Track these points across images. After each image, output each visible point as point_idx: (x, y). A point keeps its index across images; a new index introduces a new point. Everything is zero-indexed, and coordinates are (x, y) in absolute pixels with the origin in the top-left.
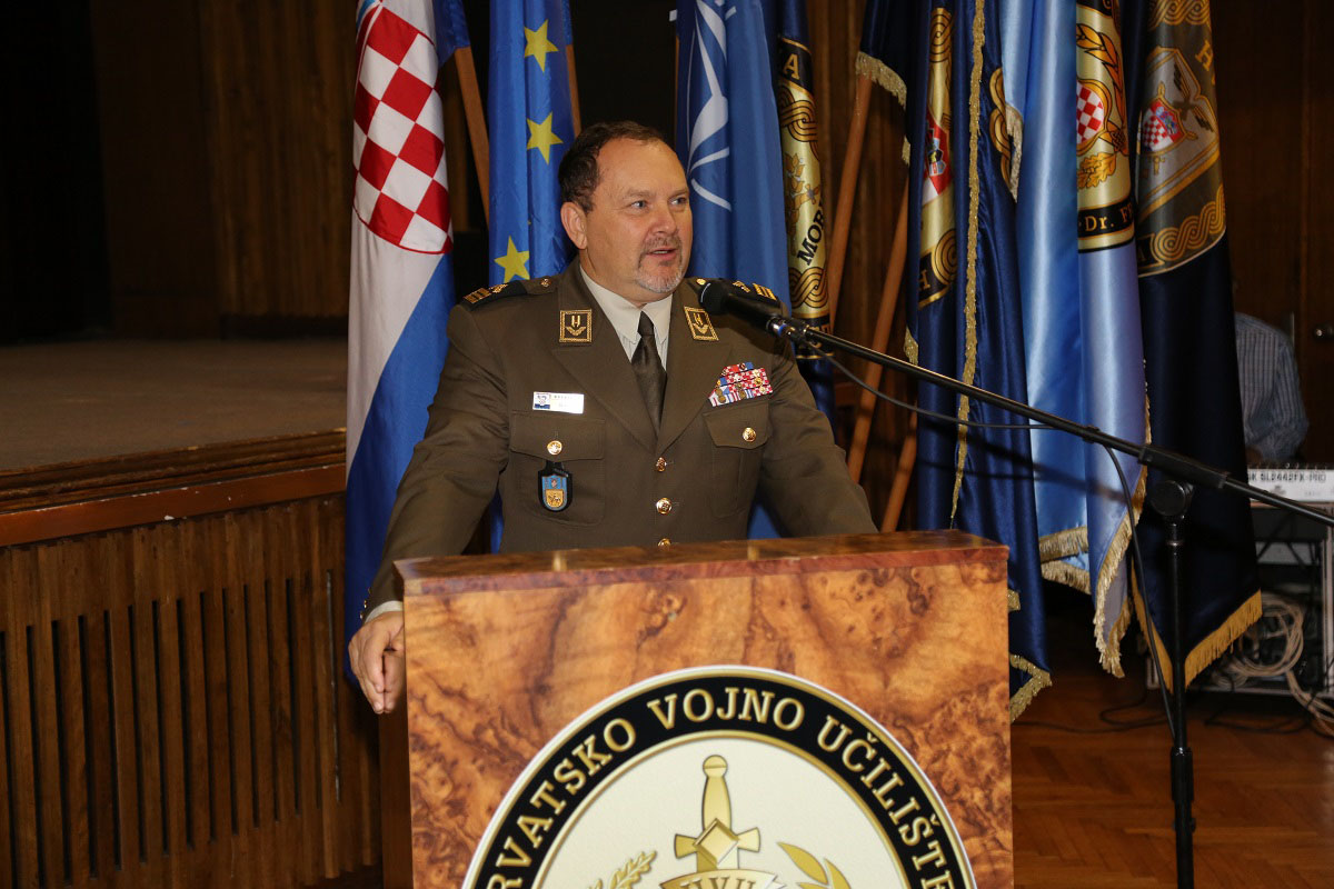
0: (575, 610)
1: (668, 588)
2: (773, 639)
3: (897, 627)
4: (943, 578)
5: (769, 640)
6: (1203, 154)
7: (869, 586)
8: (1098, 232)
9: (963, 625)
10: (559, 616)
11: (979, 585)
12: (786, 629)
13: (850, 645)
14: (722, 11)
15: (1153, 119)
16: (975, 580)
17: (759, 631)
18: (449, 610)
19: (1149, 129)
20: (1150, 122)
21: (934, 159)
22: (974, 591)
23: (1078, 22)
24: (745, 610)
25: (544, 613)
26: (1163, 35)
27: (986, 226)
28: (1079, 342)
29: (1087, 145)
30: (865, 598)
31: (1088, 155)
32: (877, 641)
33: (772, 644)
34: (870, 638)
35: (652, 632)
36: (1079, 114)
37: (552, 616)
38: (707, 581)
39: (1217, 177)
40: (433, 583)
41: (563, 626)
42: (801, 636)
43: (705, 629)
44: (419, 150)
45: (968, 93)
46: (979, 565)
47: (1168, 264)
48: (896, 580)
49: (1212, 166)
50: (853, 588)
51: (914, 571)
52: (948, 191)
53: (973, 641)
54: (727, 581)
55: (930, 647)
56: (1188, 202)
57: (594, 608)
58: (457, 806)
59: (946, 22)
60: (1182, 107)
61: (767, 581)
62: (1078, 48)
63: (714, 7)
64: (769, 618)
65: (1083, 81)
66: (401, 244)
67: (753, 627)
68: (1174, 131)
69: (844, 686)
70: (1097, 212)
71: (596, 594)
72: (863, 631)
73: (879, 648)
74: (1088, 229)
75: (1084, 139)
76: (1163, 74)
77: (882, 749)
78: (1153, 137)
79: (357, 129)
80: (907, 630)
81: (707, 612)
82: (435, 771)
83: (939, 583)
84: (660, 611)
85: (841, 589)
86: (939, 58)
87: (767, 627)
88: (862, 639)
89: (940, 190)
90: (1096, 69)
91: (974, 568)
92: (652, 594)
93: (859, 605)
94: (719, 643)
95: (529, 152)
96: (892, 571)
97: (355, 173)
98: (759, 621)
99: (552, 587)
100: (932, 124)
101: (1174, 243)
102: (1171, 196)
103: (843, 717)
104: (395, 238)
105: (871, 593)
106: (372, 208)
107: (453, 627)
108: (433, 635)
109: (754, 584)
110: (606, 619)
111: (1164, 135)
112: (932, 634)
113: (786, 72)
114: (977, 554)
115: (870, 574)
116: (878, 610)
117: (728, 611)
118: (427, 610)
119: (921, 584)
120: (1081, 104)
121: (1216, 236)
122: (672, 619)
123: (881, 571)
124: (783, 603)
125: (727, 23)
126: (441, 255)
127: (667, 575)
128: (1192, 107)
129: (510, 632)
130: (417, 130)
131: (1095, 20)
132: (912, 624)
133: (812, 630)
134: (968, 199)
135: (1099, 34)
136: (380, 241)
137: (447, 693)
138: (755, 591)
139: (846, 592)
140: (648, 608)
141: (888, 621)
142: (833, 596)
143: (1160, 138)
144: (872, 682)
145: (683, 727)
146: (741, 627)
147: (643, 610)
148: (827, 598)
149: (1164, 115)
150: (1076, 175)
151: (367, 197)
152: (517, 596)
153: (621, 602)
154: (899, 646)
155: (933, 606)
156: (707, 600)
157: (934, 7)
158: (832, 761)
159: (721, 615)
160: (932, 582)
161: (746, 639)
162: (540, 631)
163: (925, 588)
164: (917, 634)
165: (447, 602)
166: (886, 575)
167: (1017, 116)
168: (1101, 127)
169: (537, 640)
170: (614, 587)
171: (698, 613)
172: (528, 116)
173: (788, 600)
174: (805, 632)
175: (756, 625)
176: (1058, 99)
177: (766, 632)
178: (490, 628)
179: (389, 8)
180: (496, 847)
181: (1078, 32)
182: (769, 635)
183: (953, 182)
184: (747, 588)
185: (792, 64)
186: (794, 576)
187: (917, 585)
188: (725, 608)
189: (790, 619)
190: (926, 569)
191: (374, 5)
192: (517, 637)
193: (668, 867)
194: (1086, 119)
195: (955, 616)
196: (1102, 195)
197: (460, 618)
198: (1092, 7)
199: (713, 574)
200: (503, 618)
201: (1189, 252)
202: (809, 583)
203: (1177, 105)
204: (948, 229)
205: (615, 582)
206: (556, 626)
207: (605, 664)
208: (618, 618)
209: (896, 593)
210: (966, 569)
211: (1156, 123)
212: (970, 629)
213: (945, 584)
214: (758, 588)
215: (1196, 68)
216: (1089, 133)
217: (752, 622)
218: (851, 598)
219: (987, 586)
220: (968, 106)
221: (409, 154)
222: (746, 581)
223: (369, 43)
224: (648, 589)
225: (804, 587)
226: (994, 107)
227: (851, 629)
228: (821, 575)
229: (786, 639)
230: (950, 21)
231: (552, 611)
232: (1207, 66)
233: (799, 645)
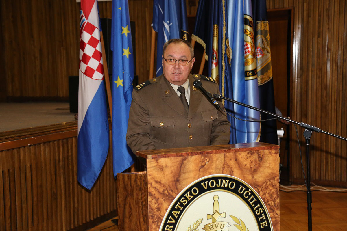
0: (185, 162)
1: (206, 156)
2: (229, 168)
3: (255, 164)
4: (265, 153)
5: (228, 168)
6: (268, 59)
7: (250, 155)
8: (250, 76)
9: (269, 164)
10: (182, 163)
11: (273, 154)
12: (231, 165)
13: (245, 169)
14: (169, 24)
15: (257, 51)
16: (272, 153)
17: (226, 166)
18: (157, 162)
19: (256, 53)
21: (214, 59)
22: (272, 156)
23: (245, 28)
24: (223, 161)
25: (178, 163)
26: (259, 32)
27: (226, 74)
28: (245, 100)
30: (248, 158)
31: (247, 58)
32: (251, 168)
33: (228, 169)
34: (250, 167)
35: (203, 167)
36: (245, 49)
37: (180, 163)
38: (215, 154)
39: (270, 64)
40: (154, 156)
41: (183, 165)
42: (235, 167)
43: (214, 166)
44: (97, 55)
45: (222, 44)
46: (273, 150)
47: (261, 83)
48: (255, 153)
50: (246, 156)
51: (259, 151)
52: (217, 66)
53: (272, 167)
54: (219, 154)
55: (262, 169)
56: (264, 70)
57: (190, 161)
58: (159, 209)
59: (217, 28)
60: (263, 49)
61: (227, 154)
62: (245, 34)
63: (167, 23)
64: (228, 163)
65: (246, 42)
66: (92, 78)
67: (224, 165)
68: (262, 54)
69: (244, 178)
70: (249, 71)
71: (190, 158)
72: (248, 165)
74: (247, 75)
75: (246, 55)
76: (259, 41)
77: (252, 193)
78: (258, 55)
79: (81, 50)
80: (258, 165)
81: (214, 162)
82: (154, 201)
83: (265, 154)
84: (204, 162)
85: (244, 156)
86: (215, 36)
87: (228, 165)
88: (248, 167)
89: (216, 66)
90: (249, 39)
91: (272, 150)
92: (203, 158)
93: (247, 159)
94: (217, 169)
95: (123, 57)
96: (254, 151)
97: (80, 61)
98: (226, 164)
99: (181, 156)
100: (214, 51)
101: (262, 79)
102: (261, 69)
103: (244, 186)
104: (91, 76)
105: (250, 157)
106: (85, 69)
107: (158, 166)
108: (154, 168)
109: (225, 155)
110: (192, 164)
111: (260, 54)
112: (263, 166)
113: (183, 38)
114: (273, 147)
115: (250, 152)
116: (251, 161)
117: (219, 162)
118: (152, 162)
119: (261, 154)
120: (246, 47)
121: (271, 77)
122: (207, 163)
123: (252, 151)
124: (231, 159)
125: (170, 27)
126: (102, 80)
127: (206, 153)
128: (266, 48)
129: (171, 167)
130: (96, 50)
131: (248, 28)
132: (259, 164)
133: (237, 166)
134: (222, 68)
135: (250, 31)
136: (87, 77)
137: (157, 182)
138: (225, 157)
139: (245, 156)
140: (202, 161)
141: (254, 163)
142: (242, 157)
143: (259, 55)
144: (250, 177)
145: (209, 189)
146: (222, 165)
147: (201, 162)
148: (241, 158)
149: (260, 50)
150: (244, 63)
151: (83, 67)
152: (173, 158)
153: (196, 160)
154: (256, 169)
155: (263, 159)
156: (215, 159)
157: (214, 24)
158: (241, 196)
159: (218, 162)
160: (263, 154)
161: (223, 168)
162: (178, 167)
163: (262, 155)
164: (260, 166)
165: (157, 161)
166: (253, 152)
167: (231, 50)
168: (250, 52)
169: (177, 169)
170: (194, 156)
171: (212, 162)
172: (122, 47)
173: (232, 159)
174: (236, 166)
175: (225, 164)
176: (240, 45)
177: (227, 166)
178: (166, 166)
179: (89, 22)
180: (167, 219)
181: (245, 31)
182: (228, 167)
183: (219, 64)
184: (223, 156)
185: (185, 36)
186: (233, 153)
187: (260, 155)
188: (218, 161)
189: (232, 163)
190: (262, 151)
191: (85, 21)
192: (172, 168)
193: (206, 222)
194: (247, 50)
195: (268, 162)
196: (250, 68)
197: (160, 164)
198: (247, 25)
199: (216, 153)
200: (169, 164)
201: (265, 81)
202: (237, 155)
203: (262, 48)
204: (217, 75)
205: (194, 155)
206: (181, 165)
207: (192, 175)
208: (195, 163)
209: (255, 156)
210: (270, 151)
211: (258, 52)
212: (271, 165)
213: (266, 154)
214: (226, 156)
215: (266, 39)
216: (248, 54)
217: (224, 164)
218: (246, 158)
219: (275, 154)
220: (222, 47)
221: (94, 56)
222: (223, 154)
223: (84, 30)
224: (202, 156)
225: (236, 155)
226: (227, 47)
227: (246, 165)
228: (239, 153)
229: (232, 168)
230: (218, 27)
231: (180, 162)
232: (269, 39)
233: (234, 169)
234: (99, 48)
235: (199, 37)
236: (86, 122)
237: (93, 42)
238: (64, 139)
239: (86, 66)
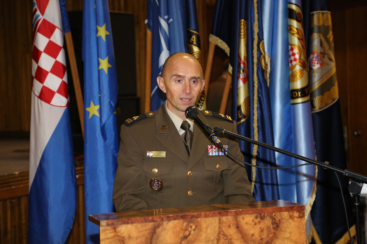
0: (159, 230)
1: (191, 222)
2: (226, 239)
3: (268, 234)
4: (283, 217)
5: (225, 239)
6: (330, 70)
7: (259, 220)
8: (298, 97)
9: (290, 233)
10: (153, 232)
11: (296, 219)
12: (231, 235)
13: (253, 241)
14: (167, 21)
15: (313, 58)
16: (294, 217)
17: (222, 236)
18: (116, 232)
19: (312, 62)
20: (312, 59)
21: (241, 71)
22: (294, 221)
23: (289, 24)
24: (217, 229)
25: (148, 231)
26: (316, 29)
27: (260, 95)
28: (292, 136)
29: (293, 67)
30: (257, 224)
31: (294, 70)
32: (262, 239)
33: (226, 241)
34: (259, 238)
35: (185, 237)
36: (290, 56)
37: (151, 232)
38: (204, 219)
39: (335, 78)
40: (110, 222)
41: (155, 236)
42: (236, 238)
43: (203, 236)
44: (57, 70)
45: (253, 49)
46: (295, 212)
47: (320, 108)
48: (268, 217)
49: (333, 75)
50: (253, 221)
51: (274, 214)
52: (246, 83)
53: (294, 239)
54: (211, 218)
55: (280, 241)
56: (325, 87)
57: (166, 229)
59: (245, 24)
60: (323, 54)
61: (224, 218)
62: (289, 34)
63: (165, 19)
64: (225, 231)
65: (291, 45)
66: (51, 103)
67: (220, 235)
68: (321, 62)
70: (297, 90)
71: (166, 224)
72: (257, 236)
73: (262, 242)
74: (294, 96)
75: (292, 65)
76: (316, 43)
78: (313, 64)
79: (34, 62)
80: (272, 235)
81: (204, 230)
83: (282, 218)
84: (188, 230)
85: (249, 221)
86: (242, 37)
87: (225, 235)
88: (257, 238)
89: (244, 83)
90: (295, 41)
91: (294, 213)
92: (185, 224)
93: (255, 226)
94: (208, 241)
95: (99, 71)
96: (266, 214)
97: (33, 78)
98: (222, 233)
99: (151, 222)
100: (241, 60)
101: (321, 101)
102: (320, 85)
104: (48, 101)
105: (259, 222)
106: (40, 90)
107: (117, 237)
108: (110, 240)
109: (220, 219)
110: (169, 233)
111: (317, 63)
112: (280, 236)
113: (191, 42)
114: (295, 208)
115: (259, 215)
116: (262, 228)
117: (211, 230)
118: (108, 232)
119: (276, 218)
120: (291, 53)
121: (336, 98)
122: (192, 232)
123: (263, 214)
124: (230, 226)
125: (169, 25)
126: (66, 108)
127: (190, 217)
128: (327, 54)
129: (137, 238)
130: (57, 62)
131: (295, 24)
132: (273, 233)
133: (239, 236)
134: (253, 86)
135: (297, 29)
136: (43, 103)
138: (220, 222)
139: (251, 222)
140: (184, 229)
141: (265, 232)
142: (247, 223)
143: (316, 64)
146: (216, 235)
147: (182, 229)
148: (245, 224)
149: (317, 57)
150: (289, 78)
151: (38, 87)
152: (139, 225)
153: (175, 227)
154: (269, 241)
155: (280, 226)
156: (204, 225)
157: (240, 19)
159: (209, 231)
160: (280, 218)
161: (217, 239)
162: (147, 238)
163: (278, 220)
164: (275, 236)
165: (115, 229)
166: (264, 215)
167: (269, 57)
168: (298, 61)
169: (146, 241)
170: (172, 222)
171: (201, 230)
172: (98, 57)
173: (231, 225)
174: (237, 236)
175: (221, 234)
176: (282, 51)
177: (224, 237)
178: (130, 237)
179: (46, 19)
181: (289, 28)
182: (225, 238)
183: (248, 80)
184: (217, 221)
185: (193, 39)
186: (233, 217)
187: (275, 219)
188: (210, 229)
189: (232, 232)
190: (278, 213)
191: (40, 18)
192: (139, 240)
194: (292, 58)
195: (288, 230)
196: (298, 84)
197: (119, 234)
198: (293, 18)
199: (206, 216)
200: (134, 234)
201: (327, 104)
202: (238, 219)
203: (321, 53)
204: (246, 97)
205: (172, 220)
206: (153, 235)
208: (174, 233)
209: (268, 222)
210: (291, 213)
211: (314, 59)
212: (293, 234)
213: (284, 219)
214: (221, 221)
215: (327, 40)
216: (294, 63)
217: (219, 233)
218: (253, 224)
219: (298, 219)
220: (253, 54)
221: (54, 71)
222: (217, 218)
223: (38, 31)
224: (184, 222)
225: (237, 220)
226: (261, 54)
227: (253, 235)
228: (242, 216)
229: (231, 239)
230: (246, 24)
231: (151, 231)
232: (331, 39)
233: (235, 241)
234: (61, 58)
235: (220, 38)
236: (41, 171)
237: (52, 49)
238: (13, 198)
239: (41, 85)
